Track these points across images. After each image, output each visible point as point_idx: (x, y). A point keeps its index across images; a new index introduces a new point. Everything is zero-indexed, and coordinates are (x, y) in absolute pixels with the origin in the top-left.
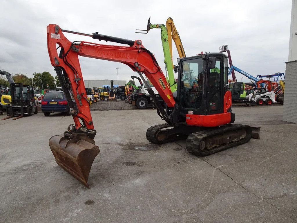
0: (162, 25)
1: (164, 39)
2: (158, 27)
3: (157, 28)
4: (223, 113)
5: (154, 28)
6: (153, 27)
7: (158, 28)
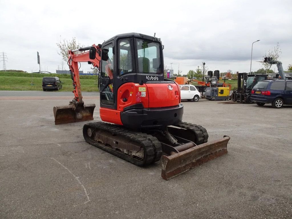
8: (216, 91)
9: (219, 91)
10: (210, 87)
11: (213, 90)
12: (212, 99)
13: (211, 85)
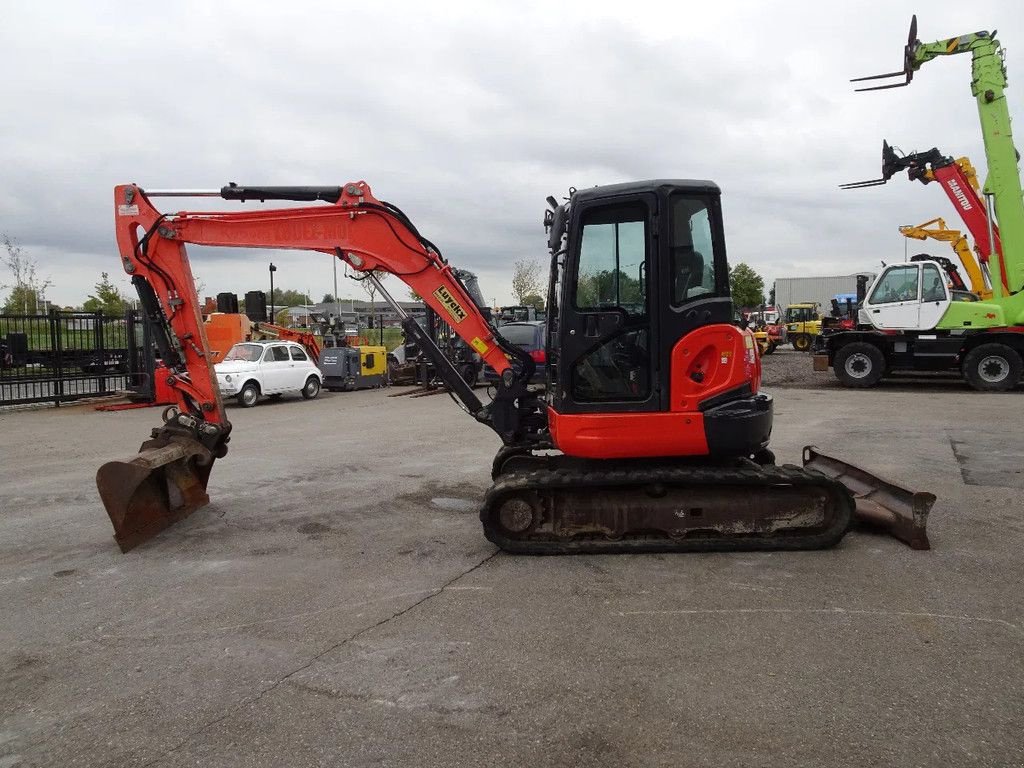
0: (977, 34)
1: (982, 96)
2: (955, 47)
3: (948, 54)
4: (668, 410)
5: (939, 56)
6: (931, 54)
7: (955, 51)
8: (356, 359)
9: (363, 360)
10: (335, 347)
11: (348, 357)
12: (348, 387)
13: (338, 341)
